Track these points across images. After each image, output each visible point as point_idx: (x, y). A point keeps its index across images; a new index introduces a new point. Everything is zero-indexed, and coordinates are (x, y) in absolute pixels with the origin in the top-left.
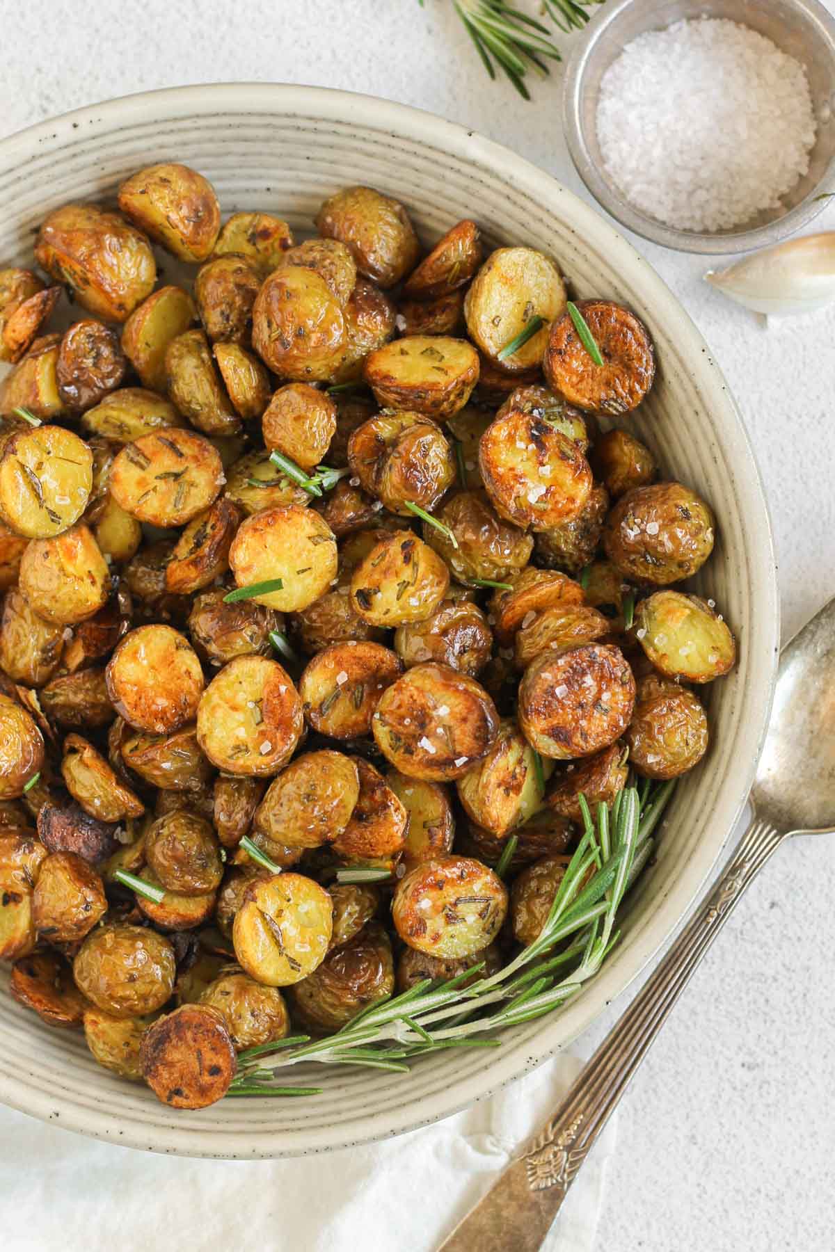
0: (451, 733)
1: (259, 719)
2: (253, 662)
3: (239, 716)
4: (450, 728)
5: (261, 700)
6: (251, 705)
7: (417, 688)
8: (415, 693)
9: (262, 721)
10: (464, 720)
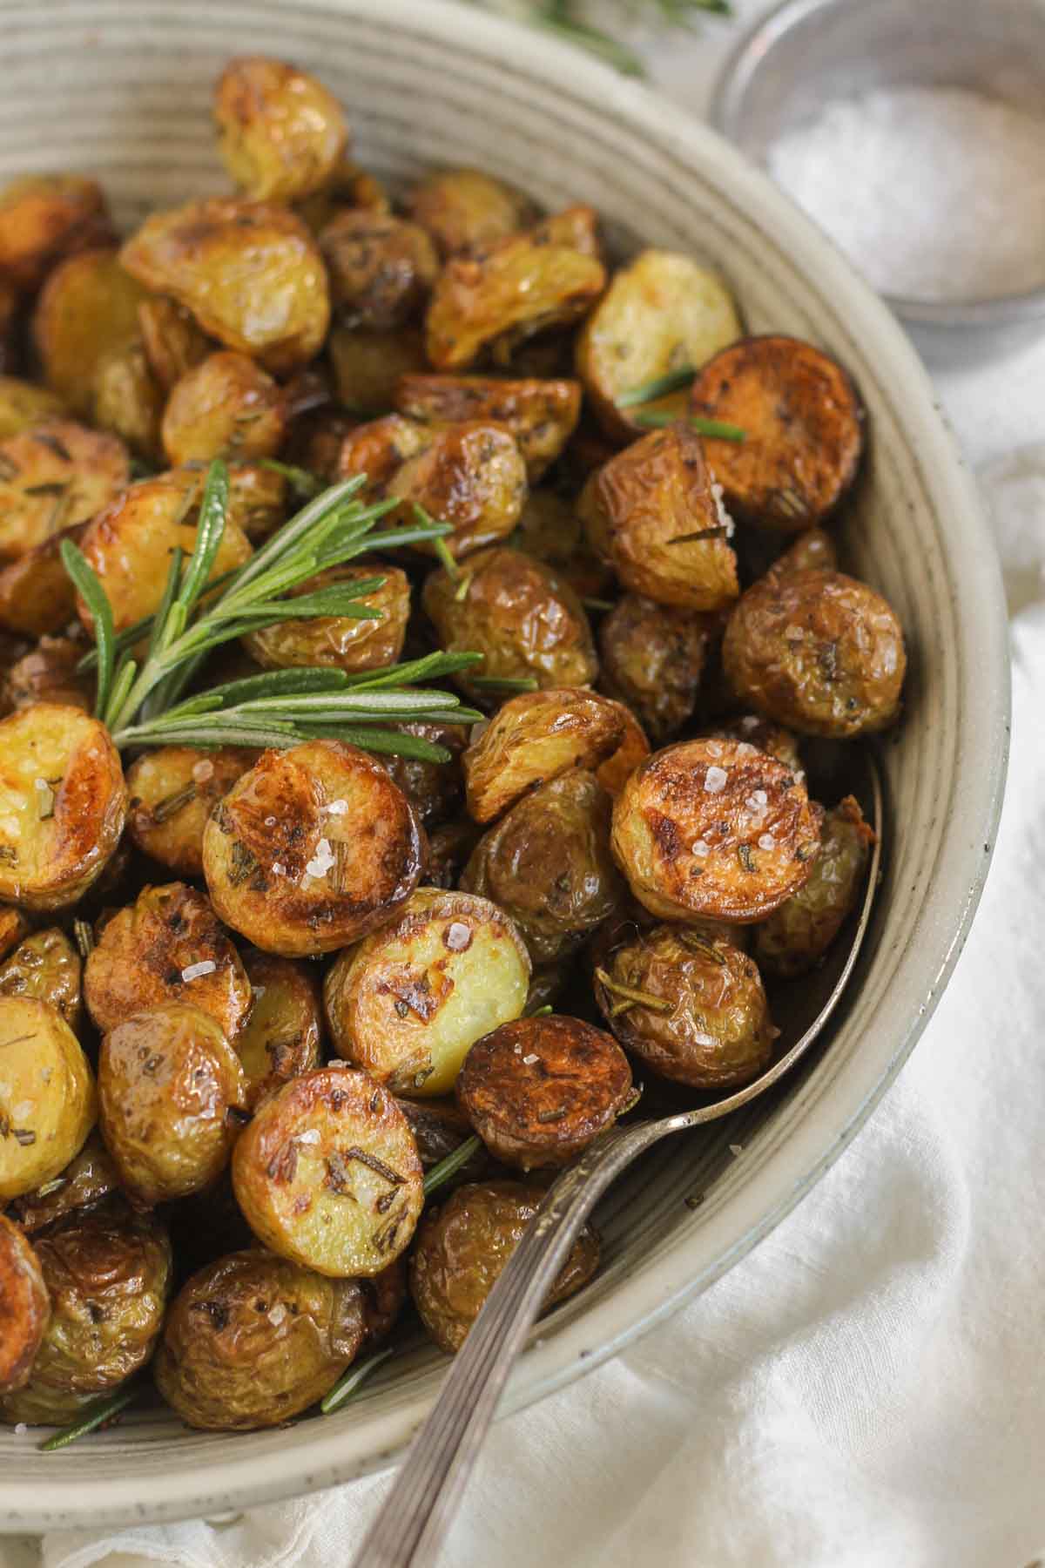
0: (341, 855)
1: (47, 810)
2: (66, 715)
3: (19, 801)
4: (341, 845)
5: (61, 779)
6: (41, 785)
7: (300, 767)
8: (294, 772)
9: (52, 815)
10: (370, 831)
